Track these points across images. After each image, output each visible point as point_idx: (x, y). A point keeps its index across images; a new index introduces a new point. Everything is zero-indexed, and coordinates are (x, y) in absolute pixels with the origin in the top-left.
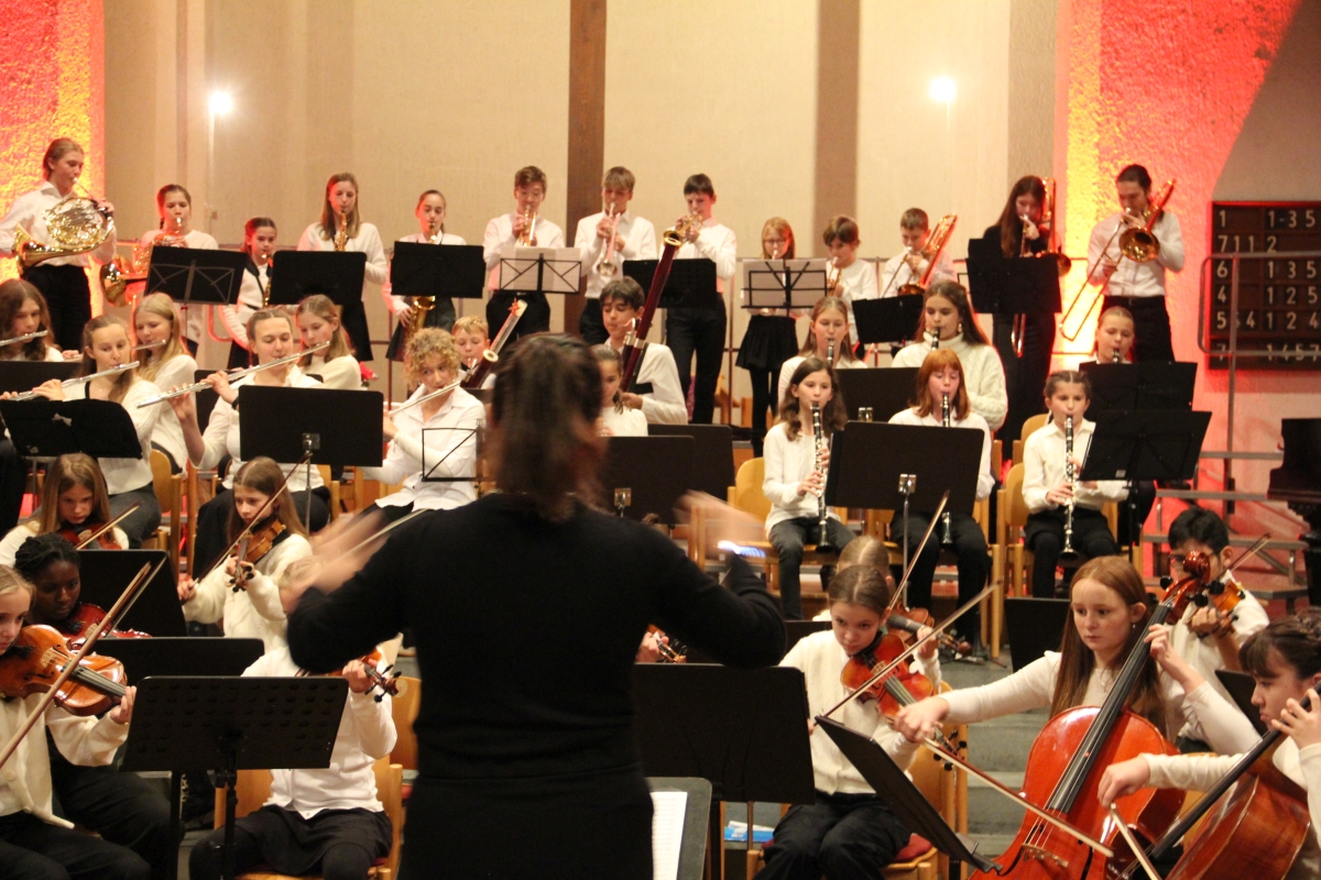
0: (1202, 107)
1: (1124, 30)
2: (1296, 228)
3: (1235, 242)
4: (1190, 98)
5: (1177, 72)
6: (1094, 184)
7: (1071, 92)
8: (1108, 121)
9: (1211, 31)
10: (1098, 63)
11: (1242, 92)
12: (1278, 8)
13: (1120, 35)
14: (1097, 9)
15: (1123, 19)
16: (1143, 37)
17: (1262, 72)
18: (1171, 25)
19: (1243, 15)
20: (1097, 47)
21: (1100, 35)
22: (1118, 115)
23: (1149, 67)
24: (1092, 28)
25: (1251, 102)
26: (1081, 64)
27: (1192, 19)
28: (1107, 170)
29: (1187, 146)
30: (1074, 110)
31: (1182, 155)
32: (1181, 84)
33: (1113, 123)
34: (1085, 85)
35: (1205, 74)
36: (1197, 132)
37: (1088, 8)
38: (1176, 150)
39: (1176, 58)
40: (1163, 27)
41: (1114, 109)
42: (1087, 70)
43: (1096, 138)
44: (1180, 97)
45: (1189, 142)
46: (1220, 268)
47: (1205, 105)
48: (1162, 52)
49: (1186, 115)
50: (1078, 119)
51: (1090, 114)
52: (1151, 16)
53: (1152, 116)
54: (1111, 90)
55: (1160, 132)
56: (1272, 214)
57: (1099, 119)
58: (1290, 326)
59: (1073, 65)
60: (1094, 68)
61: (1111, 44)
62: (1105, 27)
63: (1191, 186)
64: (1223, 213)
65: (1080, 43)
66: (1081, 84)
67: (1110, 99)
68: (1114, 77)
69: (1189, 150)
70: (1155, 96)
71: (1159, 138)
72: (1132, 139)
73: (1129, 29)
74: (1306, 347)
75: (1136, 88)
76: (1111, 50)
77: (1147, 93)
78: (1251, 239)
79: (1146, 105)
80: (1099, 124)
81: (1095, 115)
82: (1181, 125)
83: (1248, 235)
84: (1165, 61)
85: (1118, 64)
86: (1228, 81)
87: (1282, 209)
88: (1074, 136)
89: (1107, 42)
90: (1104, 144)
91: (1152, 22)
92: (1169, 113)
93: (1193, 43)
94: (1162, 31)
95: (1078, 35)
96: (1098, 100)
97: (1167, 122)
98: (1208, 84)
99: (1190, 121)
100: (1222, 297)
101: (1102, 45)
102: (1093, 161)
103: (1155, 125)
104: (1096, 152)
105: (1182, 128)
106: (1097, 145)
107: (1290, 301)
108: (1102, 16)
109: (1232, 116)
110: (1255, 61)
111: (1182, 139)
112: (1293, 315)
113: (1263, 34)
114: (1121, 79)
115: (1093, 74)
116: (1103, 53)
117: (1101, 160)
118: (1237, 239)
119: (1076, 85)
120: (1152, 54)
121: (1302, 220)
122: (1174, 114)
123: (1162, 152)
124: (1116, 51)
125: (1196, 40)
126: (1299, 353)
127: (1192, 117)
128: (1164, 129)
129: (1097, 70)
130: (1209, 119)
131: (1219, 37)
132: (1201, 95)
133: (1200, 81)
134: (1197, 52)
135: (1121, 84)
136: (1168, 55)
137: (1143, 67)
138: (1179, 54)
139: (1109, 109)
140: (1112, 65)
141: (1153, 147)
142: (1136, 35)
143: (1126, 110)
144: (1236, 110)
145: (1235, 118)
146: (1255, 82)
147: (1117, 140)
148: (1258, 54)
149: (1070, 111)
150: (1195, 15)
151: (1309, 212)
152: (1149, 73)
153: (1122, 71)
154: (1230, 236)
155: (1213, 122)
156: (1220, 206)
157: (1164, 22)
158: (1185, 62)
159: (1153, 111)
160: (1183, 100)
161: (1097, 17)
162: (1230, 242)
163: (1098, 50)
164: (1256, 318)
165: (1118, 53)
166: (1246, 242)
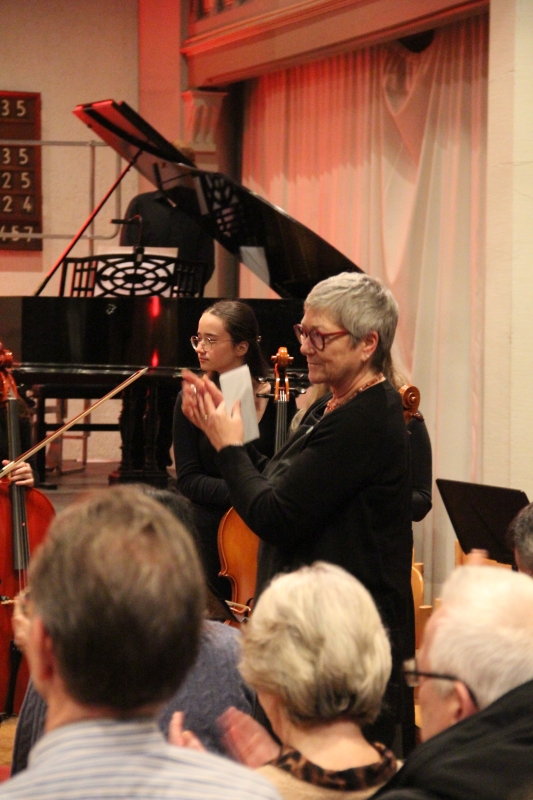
2: (8, 116)
58: (6, 209)
74: (21, 230)
107: (6, 186)
112: (8, 199)
126: (15, 235)
151: (19, 102)
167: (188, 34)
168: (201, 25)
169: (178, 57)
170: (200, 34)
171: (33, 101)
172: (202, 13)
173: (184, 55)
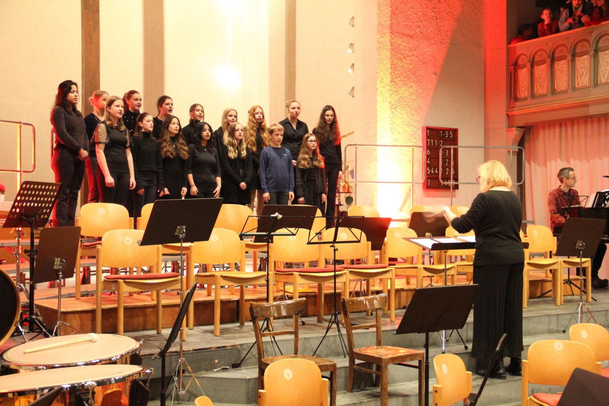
0: (420, 91)
2: (452, 138)
4: (416, 87)
5: (413, 77)
6: (389, 117)
7: (378, 82)
8: (393, 93)
9: (421, 63)
10: (390, 71)
11: (431, 87)
12: (439, 57)
13: (396, 62)
14: (389, 51)
15: (396, 56)
16: (403, 63)
17: (435, 80)
18: (410, 60)
19: (430, 59)
20: (389, 65)
21: (390, 61)
22: (396, 92)
24: (386, 58)
25: (433, 91)
26: (382, 71)
28: (393, 112)
30: (379, 89)
31: (414, 109)
32: (414, 82)
33: (395, 95)
34: (384, 79)
35: (420, 79)
36: (419, 100)
37: (384, 50)
38: (413, 107)
40: (408, 60)
41: (395, 89)
42: (384, 73)
43: (390, 100)
45: (417, 103)
46: (428, 151)
48: (408, 69)
49: (415, 94)
50: (381, 92)
51: (386, 90)
52: (405, 55)
53: (406, 93)
54: (394, 82)
56: (441, 132)
57: (390, 93)
58: (447, 173)
59: (378, 71)
61: (394, 65)
62: (391, 58)
64: (428, 131)
65: (381, 63)
66: (382, 79)
67: (394, 85)
68: (395, 77)
70: (407, 86)
71: (408, 101)
72: (400, 101)
73: (398, 60)
75: (401, 82)
76: (394, 67)
77: (404, 84)
79: (404, 89)
80: (390, 94)
81: (389, 91)
82: (414, 97)
83: (435, 140)
84: (409, 73)
85: (396, 72)
86: (427, 82)
87: (444, 130)
88: (379, 98)
89: (392, 64)
90: (392, 102)
91: (405, 58)
94: (408, 62)
95: (380, 60)
96: (389, 85)
97: (410, 96)
98: (421, 83)
99: (416, 96)
100: (429, 162)
102: (389, 109)
103: (407, 97)
104: (390, 105)
106: (390, 102)
107: (447, 164)
108: (390, 53)
110: (434, 76)
111: (414, 102)
112: (447, 169)
113: (436, 66)
115: (387, 75)
116: (391, 68)
117: (392, 108)
118: (432, 140)
119: (380, 79)
120: (405, 70)
121: (449, 135)
122: (412, 93)
123: (409, 107)
124: (395, 67)
125: (417, 66)
127: (417, 94)
128: (409, 98)
129: (389, 74)
130: (422, 96)
131: (424, 66)
132: (419, 87)
133: (419, 81)
134: (418, 71)
135: (397, 80)
136: (410, 71)
137: (403, 74)
138: (413, 71)
139: (393, 89)
140: (394, 72)
141: (406, 105)
142: (400, 62)
143: (398, 90)
144: (429, 93)
145: (429, 96)
146: (434, 84)
147: (396, 101)
148: (434, 74)
150: (417, 57)
151: (451, 132)
152: (404, 77)
153: (397, 75)
154: (431, 139)
155: (423, 97)
156: (428, 128)
157: (408, 58)
158: (415, 74)
159: (406, 91)
160: (414, 88)
161: (388, 54)
162: (430, 142)
163: (389, 66)
164: (438, 170)
165: (396, 68)
166: (434, 142)
167: (510, 107)
168: (518, 104)
169: (505, 116)
170: (517, 107)
171: (455, 131)
172: (516, 99)
173: (508, 115)
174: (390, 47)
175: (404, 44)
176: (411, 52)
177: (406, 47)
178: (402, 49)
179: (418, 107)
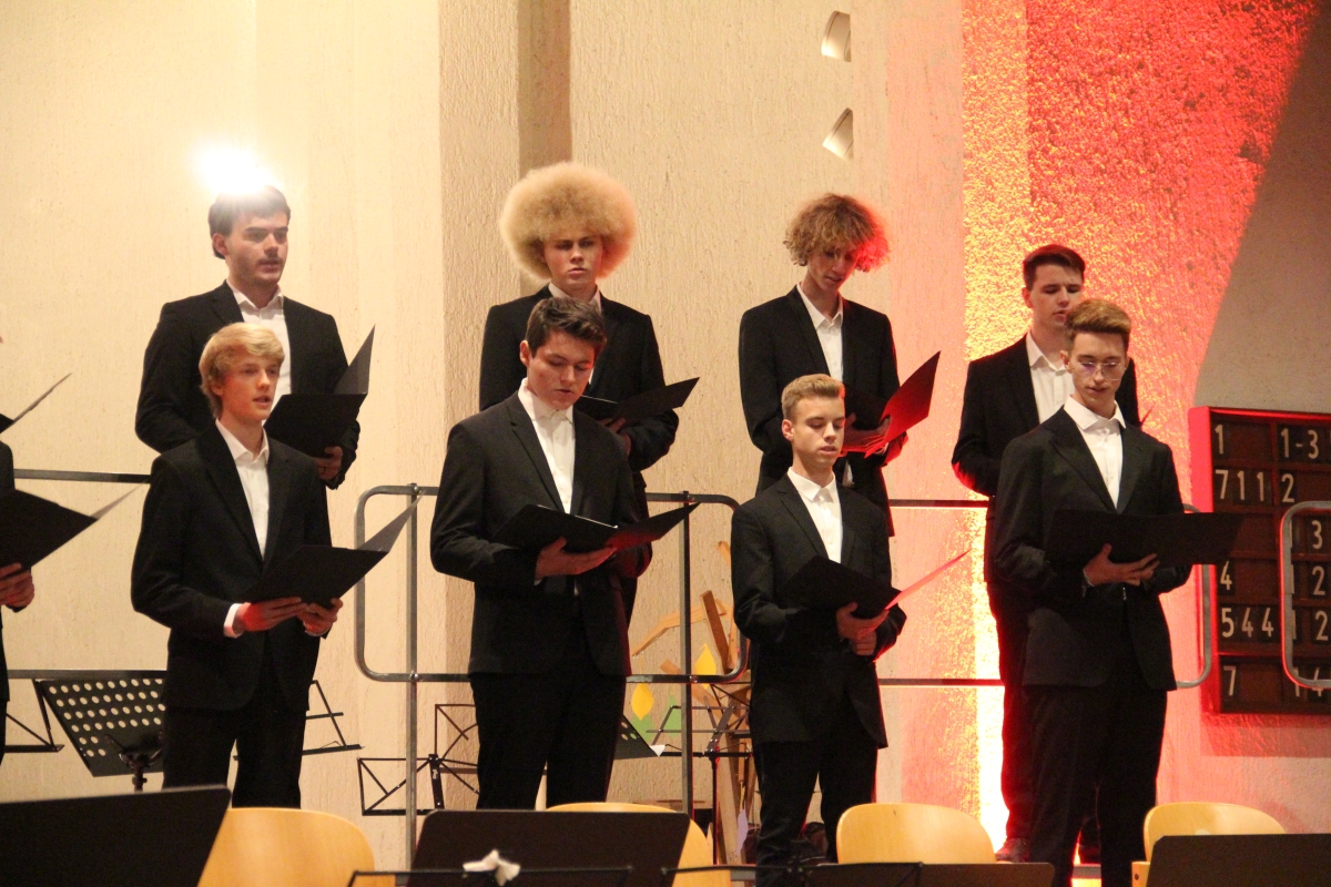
0: (1173, 238)
1: (1060, 89)
3: (1238, 480)
4: (1157, 220)
5: (1137, 171)
7: (969, 197)
9: (1179, 104)
10: (1024, 146)
11: (1227, 216)
12: (1267, 73)
13: (1055, 99)
14: (1018, 49)
15: (1057, 70)
16: (1088, 106)
17: (1249, 181)
18: (1124, 88)
19: (1222, 81)
20: (1021, 118)
21: (1025, 95)
23: (1097, 159)
24: (1007, 81)
25: (1239, 234)
26: (987, 146)
27: (1153, 80)
29: (1157, 306)
30: (976, 229)
31: (1150, 323)
32: (1143, 193)
34: (996, 184)
35: (1174, 179)
36: (1168, 282)
37: (997, 44)
39: (1136, 146)
40: (1114, 91)
41: (1050, 230)
42: (998, 155)
44: (1143, 218)
45: (1159, 295)
47: (1177, 233)
48: (1115, 135)
49: (1153, 251)
50: (984, 246)
51: (1013, 237)
52: (1098, 68)
53: (1105, 248)
54: (1046, 196)
55: (1118, 277)
56: (1285, 433)
58: (1321, 637)
59: (970, 147)
60: (1019, 154)
61: (1044, 114)
62: (1032, 81)
63: (1164, 377)
64: (1219, 429)
65: (983, 107)
66: (989, 182)
67: (1045, 213)
68: (1050, 173)
69: (1158, 312)
70: (1108, 214)
71: (1117, 289)
73: (1066, 89)
75: (1081, 196)
76: (1044, 124)
78: (1260, 476)
79: (1095, 228)
82: (1145, 267)
83: (1256, 471)
84: (1119, 152)
85: (1054, 149)
86: (1207, 195)
87: (1299, 425)
89: (1036, 111)
91: (1099, 79)
92: (1128, 244)
93: (1157, 124)
94: (1113, 97)
95: (978, 93)
96: (1026, 214)
97: (1127, 261)
98: (1181, 199)
99: (1159, 262)
100: (1226, 581)
101: (1030, 113)
103: (1110, 265)
105: (1148, 274)
107: (1318, 591)
108: (1027, 60)
109: (1215, 258)
110: (1242, 164)
112: (1322, 616)
113: (1250, 116)
114: (1059, 176)
115: (1013, 166)
116: (1032, 129)
118: (1241, 475)
119: (979, 184)
120: (1099, 139)
121: (1326, 448)
122: (1134, 247)
124: (1050, 126)
125: (1160, 118)
127: (1161, 254)
128: (1123, 274)
129: (1024, 159)
130: (1184, 261)
131: (1192, 116)
132: (1171, 217)
133: (1169, 190)
134: (1164, 141)
135: (1059, 188)
136: (1121, 143)
137: (1088, 159)
138: (1138, 140)
139: (1044, 230)
140: (1045, 151)
142: (1077, 101)
143: (1068, 235)
144: (1220, 246)
145: (1220, 261)
146: (1243, 200)
148: (1247, 152)
149: (968, 231)
150: (1157, 74)
152: (1098, 171)
153: (1059, 164)
154: (1233, 470)
155: (1190, 266)
156: (1217, 416)
157: (1115, 80)
158: (1146, 156)
159: (1106, 240)
160: (1148, 222)
161: (1017, 62)
162: (1233, 481)
163: (1023, 124)
164: (1276, 620)
165: (1053, 132)
166: (1252, 483)
174: (1023, 28)
175: (1095, 11)
176: (1128, 50)
177: (1105, 28)
178: (1083, 37)
179: (1167, 314)
